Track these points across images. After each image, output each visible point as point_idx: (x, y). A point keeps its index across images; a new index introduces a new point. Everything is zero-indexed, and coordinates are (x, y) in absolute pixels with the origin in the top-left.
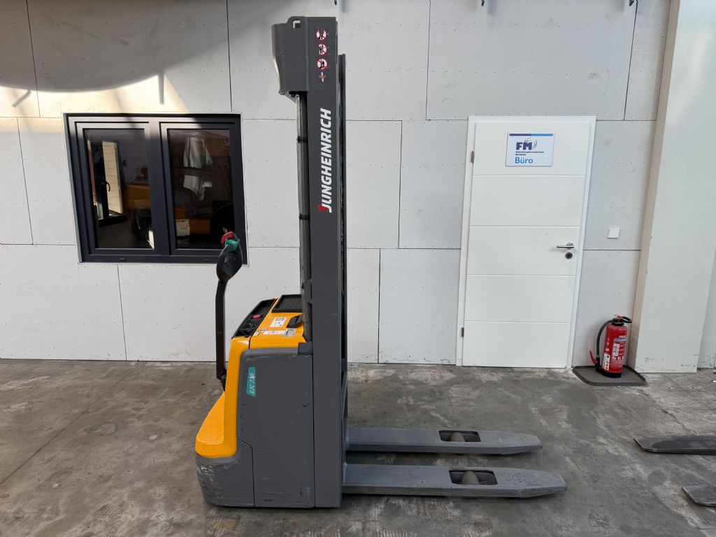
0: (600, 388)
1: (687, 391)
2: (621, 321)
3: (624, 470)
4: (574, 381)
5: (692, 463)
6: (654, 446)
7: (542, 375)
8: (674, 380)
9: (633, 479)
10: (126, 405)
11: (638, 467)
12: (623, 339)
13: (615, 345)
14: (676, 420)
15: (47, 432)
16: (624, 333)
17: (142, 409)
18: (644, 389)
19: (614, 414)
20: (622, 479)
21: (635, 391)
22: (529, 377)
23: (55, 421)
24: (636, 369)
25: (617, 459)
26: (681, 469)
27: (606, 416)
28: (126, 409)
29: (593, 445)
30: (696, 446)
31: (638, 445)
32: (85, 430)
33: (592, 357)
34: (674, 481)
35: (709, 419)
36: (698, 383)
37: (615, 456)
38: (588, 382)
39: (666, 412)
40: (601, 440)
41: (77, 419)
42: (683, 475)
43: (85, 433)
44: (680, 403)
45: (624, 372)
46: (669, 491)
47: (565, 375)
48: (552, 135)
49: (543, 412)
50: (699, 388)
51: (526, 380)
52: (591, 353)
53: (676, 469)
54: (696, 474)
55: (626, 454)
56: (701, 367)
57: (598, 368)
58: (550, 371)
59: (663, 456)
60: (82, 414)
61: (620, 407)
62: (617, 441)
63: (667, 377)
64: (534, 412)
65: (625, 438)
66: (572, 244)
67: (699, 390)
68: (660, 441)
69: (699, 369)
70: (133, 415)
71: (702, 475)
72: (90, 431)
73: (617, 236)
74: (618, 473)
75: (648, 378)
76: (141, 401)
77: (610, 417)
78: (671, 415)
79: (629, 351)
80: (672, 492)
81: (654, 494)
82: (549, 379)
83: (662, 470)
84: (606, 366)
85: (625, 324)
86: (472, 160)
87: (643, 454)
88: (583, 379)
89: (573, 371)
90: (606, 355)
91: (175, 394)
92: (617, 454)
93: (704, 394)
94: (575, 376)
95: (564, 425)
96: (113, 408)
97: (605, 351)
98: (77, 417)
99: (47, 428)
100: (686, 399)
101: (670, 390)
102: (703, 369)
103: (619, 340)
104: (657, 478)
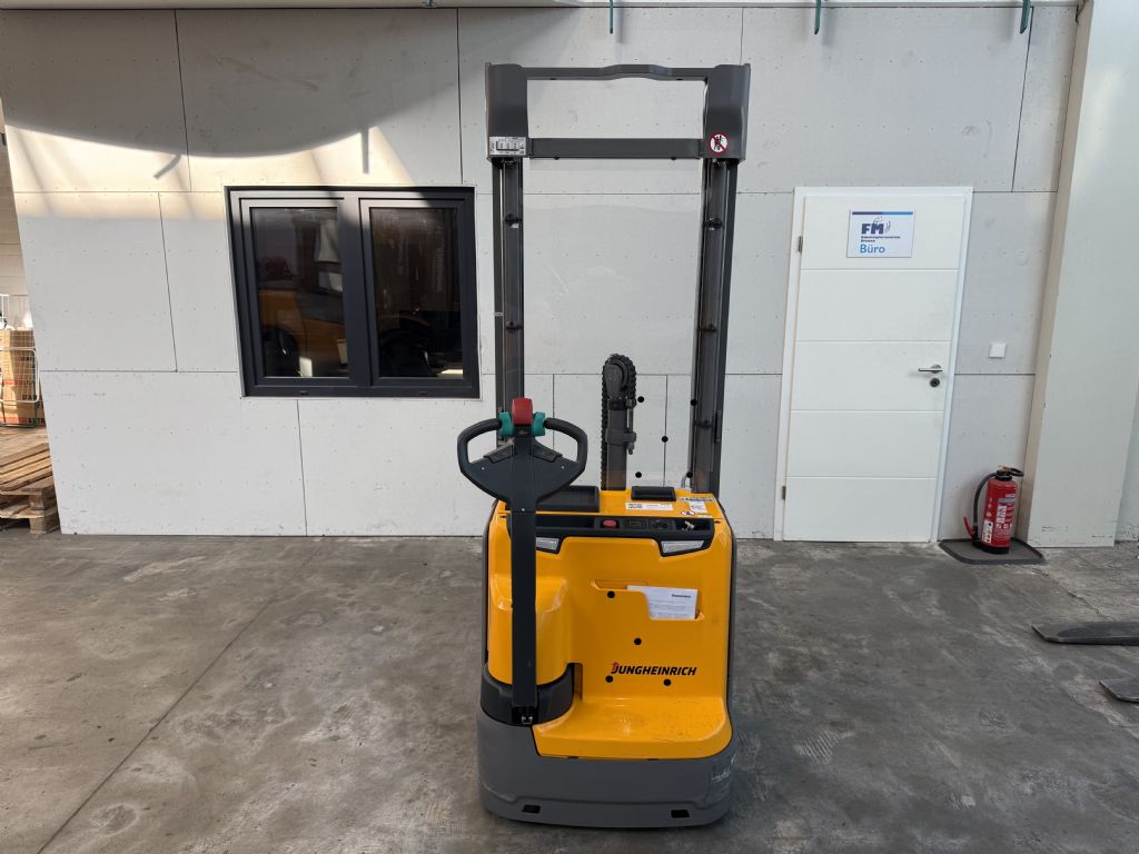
0: (980, 567)
1: (1102, 570)
2: (1009, 473)
3: (1020, 663)
4: (942, 559)
5: (1110, 654)
6: (1061, 634)
7: (898, 551)
8: (1083, 556)
9: (1033, 673)
10: (327, 590)
11: (1039, 660)
12: (1011, 498)
13: (1000, 507)
14: (1087, 605)
15: (230, 625)
16: (1012, 490)
17: (351, 595)
18: (1042, 567)
19: (1002, 598)
20: (1019, 674)
21: (1030, 571)
22: (879, 554)
23: (235, 612)
24: (1029, 543)
25: (1011, 652)
26: (1096, 662)
27: (993, 601)
28: (329, 595)
29: (976, 635)
30: (1115, 634)
31: (1038, 634)
32: (282, 621)
33: (967, 525)
34: (1088, 675)
35: (1134, 604)
36: (1116, 560)
37: (1008, 648)
38: (962, 560)
39: (1074, 596)
40: (987, 629)
41: (265, 608)
42: (1099, 668)
43: (283, 626)
44: (1093, 585)
45: (1012, 546)
46: (1082, 686)
47: (930, 552)
48: (910, 213)
49: (905, 597)
50: (1120, 565)
51: (875, 558)
52: (965, 519)
53: (1091, 662)
54: (1117, 667)
55: (1022, 646)
56: (1121, 539)
57: (975, 540)
58: (907, 546)
59: (1071, 647)
60: (270, 602)
61: (1010, 590)
62: (1008, 631)
63: (1072, 552)
64: (891, 597)
65: (1020, 626)
66: (939, 366)
67: (1119, 569)
68: (1066, 628)
69: (1117, 542)
70: (341, 603)
71: (1125, 668)
72: (288, 622)
73: (1002, 355)
74: (1014, 667)
75: (1046, 554)
76: (346, 586)
77: (997, 602)
78: (1081, 599)
79: (1020, 517)
80: (1086, 688)
81: (1063, 690)
82: (908, 556)
83: (1072, 663)
84: (987, 538)
85: (1014, 478)
86: (800, 249)
87: (1045, 646)
88: (955, 556)
89: (940, 545)
90: (987, 522)
91: (390, 576)
92: (1009, 645)
93: (1125, 573)
94: (943, 552)
95: (935, 612)
96: (309, 594)
97: (985, 517)
98: (263, 606)
99: (228, 620)
100: (1099, 580)
101: (1077, 569)
102: (1123, 542)
103: (1006, 501)
104: (1066, 672)
